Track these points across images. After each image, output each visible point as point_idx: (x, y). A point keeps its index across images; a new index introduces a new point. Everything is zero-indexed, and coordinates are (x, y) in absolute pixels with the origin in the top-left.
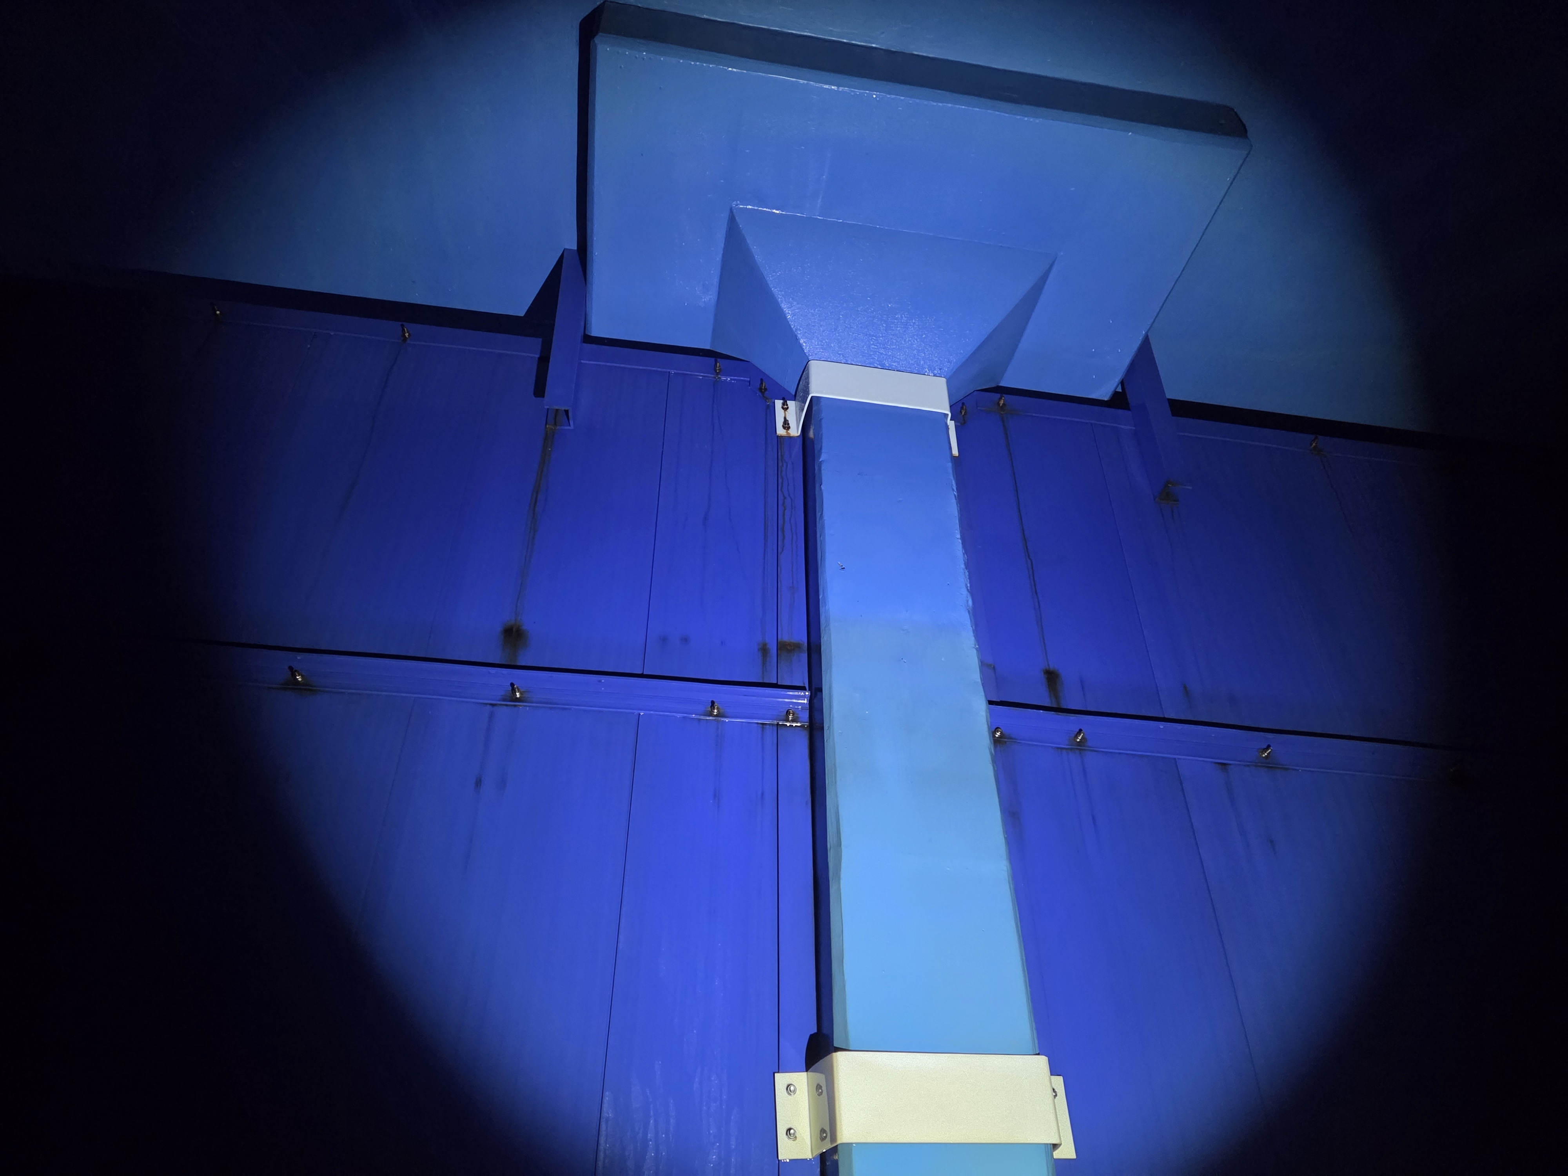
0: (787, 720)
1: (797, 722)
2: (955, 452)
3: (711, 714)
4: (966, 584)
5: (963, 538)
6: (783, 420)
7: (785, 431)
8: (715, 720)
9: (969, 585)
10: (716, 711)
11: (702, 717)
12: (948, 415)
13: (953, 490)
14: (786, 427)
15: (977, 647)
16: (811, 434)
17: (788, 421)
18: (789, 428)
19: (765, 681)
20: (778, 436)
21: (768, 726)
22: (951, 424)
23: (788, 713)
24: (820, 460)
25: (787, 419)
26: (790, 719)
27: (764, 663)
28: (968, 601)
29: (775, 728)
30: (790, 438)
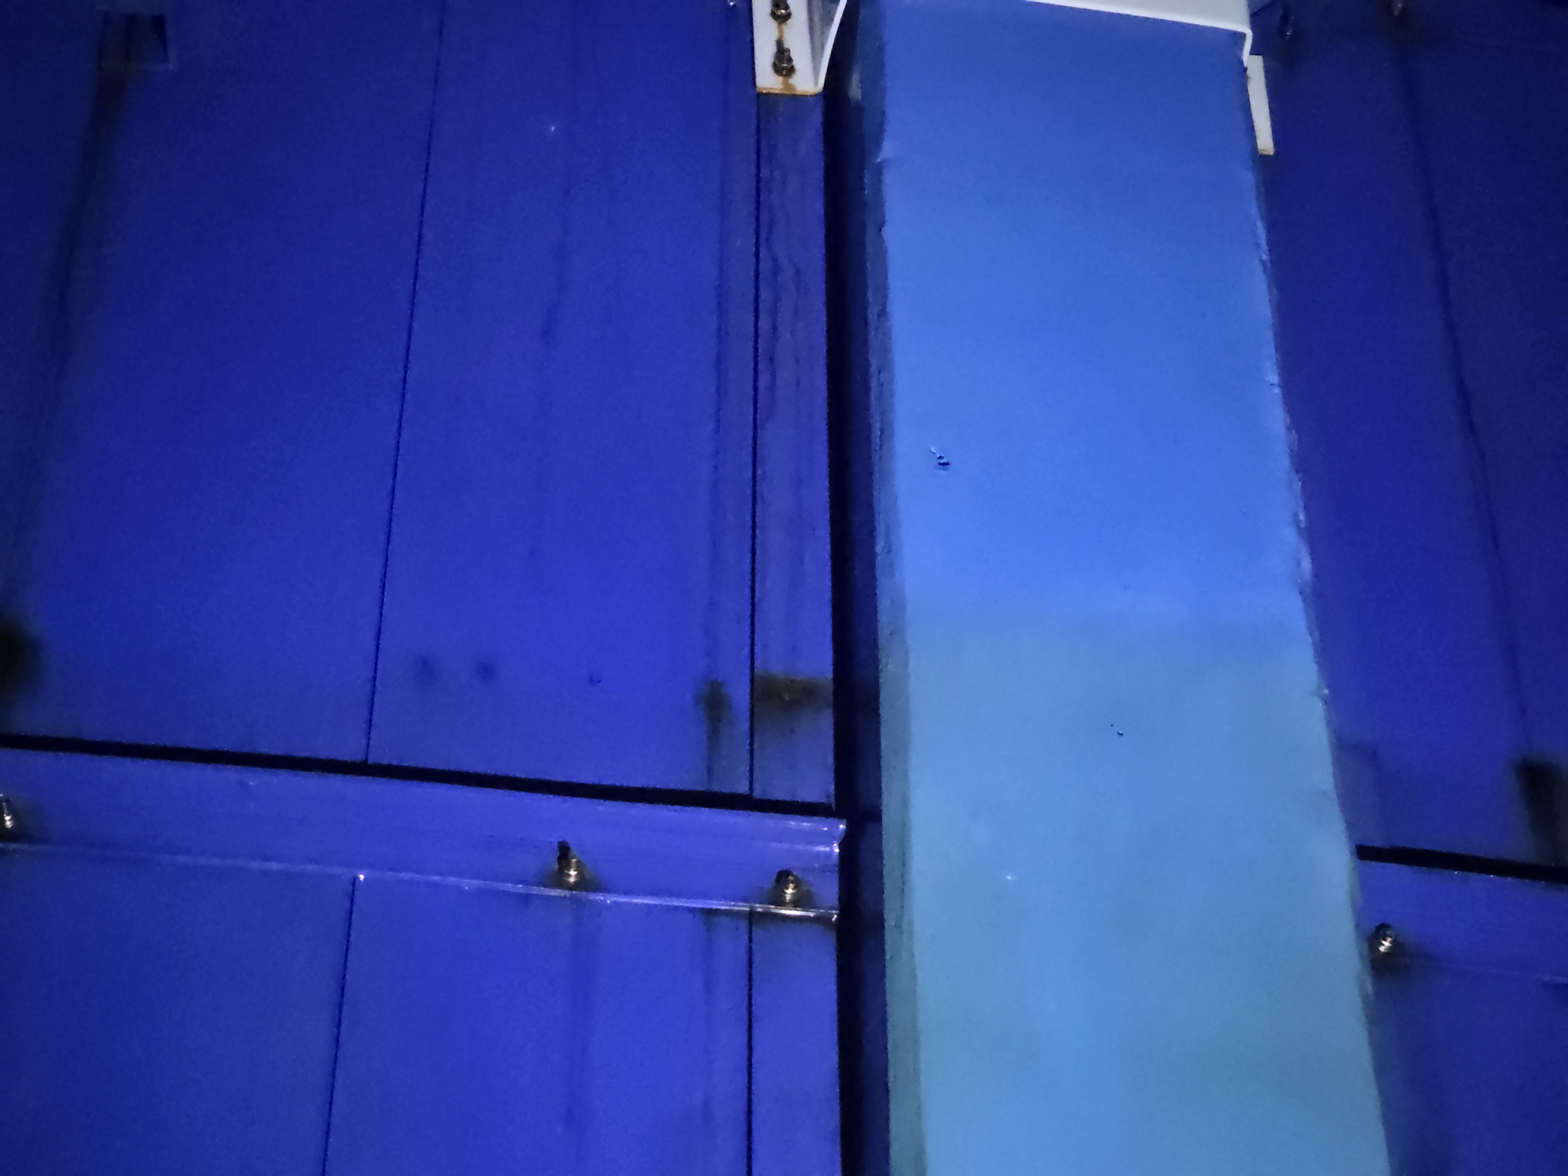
0: (781, 903)
1: (804, 907)
2: (1265, 142)
3: (559, 880)
4: (1296, 515)
5: (1287, 385)
6: (773, 49)
7: (781, 79)
8: (572, 898)
9: (1302, 517)
10: (573, 873)
11: (535, 890)
12: (1243, 36)
13: (1258, 246)
14: (784, 68)
15: (1326, 691)
16: (855, 90)
17: (788, 51)
18: (791, 71)
19: (716, 788)
20: (760, 95)
21: (723, 918)
22: (1254, 66)
23: (783, 877)
24: (879, 160)
25: (786, 45)
26: (788, 897)
27: (714, 736)
28: (1298, 563)
29: (743, 926)
30: (796, 100)
